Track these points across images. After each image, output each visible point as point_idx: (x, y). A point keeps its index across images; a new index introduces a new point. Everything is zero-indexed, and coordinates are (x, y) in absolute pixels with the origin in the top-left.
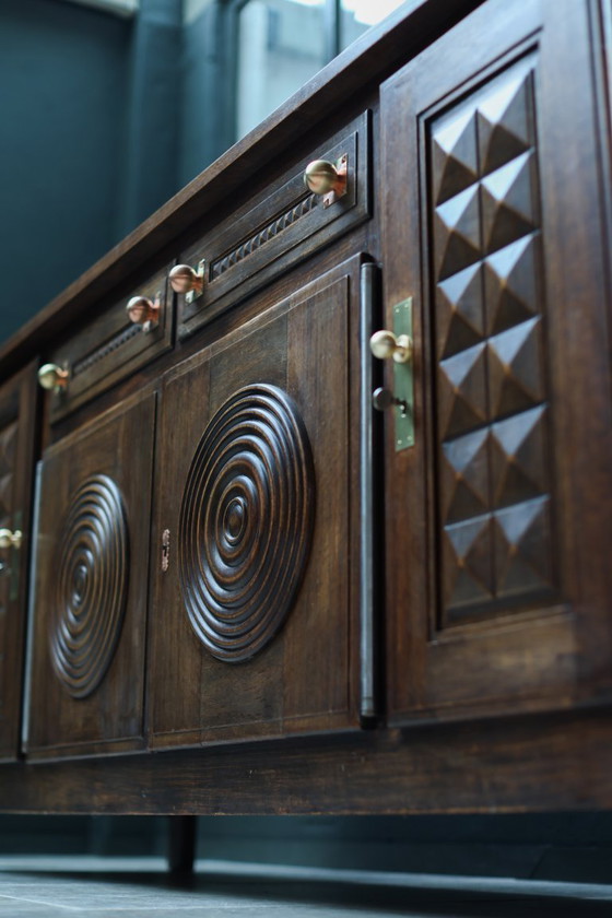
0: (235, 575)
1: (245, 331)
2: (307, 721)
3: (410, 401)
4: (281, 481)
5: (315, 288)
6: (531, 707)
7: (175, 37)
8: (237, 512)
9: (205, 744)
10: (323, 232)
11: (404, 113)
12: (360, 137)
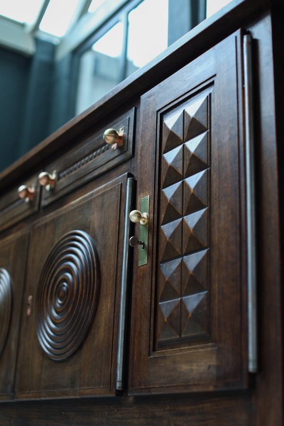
0: (61, 319)
1: (72, 205)
2: (90, 390)
3: (146, 243)
4: (85, 276)
5: (105, 187)
6: (195, 390)
7: (51, 67)
8: (63, 290)
9: (42, 399)
10: (111, 162)
11: (151, 109)
12: (131, 119)
